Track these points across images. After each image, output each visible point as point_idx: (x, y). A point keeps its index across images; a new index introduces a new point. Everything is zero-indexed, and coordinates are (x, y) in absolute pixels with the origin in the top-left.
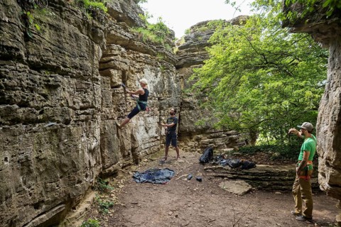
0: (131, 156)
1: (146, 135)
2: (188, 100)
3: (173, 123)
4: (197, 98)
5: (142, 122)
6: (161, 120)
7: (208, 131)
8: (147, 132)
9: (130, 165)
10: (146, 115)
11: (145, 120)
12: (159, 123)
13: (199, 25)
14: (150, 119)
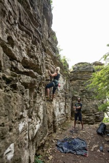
0: (52, 127)
1: (59, 113)
2: (76, 96)
3: (80, 107)
4: (80, 95)
5: (58, 105)
6: (66, 104)
7: (86, 112)
8: (60, 111)
9: (51, 133)
10: (60, 101)
11: (59, 104)
12: (65, 106)
13: (79, 64)
14: (61, 103)
